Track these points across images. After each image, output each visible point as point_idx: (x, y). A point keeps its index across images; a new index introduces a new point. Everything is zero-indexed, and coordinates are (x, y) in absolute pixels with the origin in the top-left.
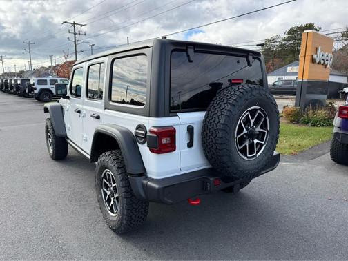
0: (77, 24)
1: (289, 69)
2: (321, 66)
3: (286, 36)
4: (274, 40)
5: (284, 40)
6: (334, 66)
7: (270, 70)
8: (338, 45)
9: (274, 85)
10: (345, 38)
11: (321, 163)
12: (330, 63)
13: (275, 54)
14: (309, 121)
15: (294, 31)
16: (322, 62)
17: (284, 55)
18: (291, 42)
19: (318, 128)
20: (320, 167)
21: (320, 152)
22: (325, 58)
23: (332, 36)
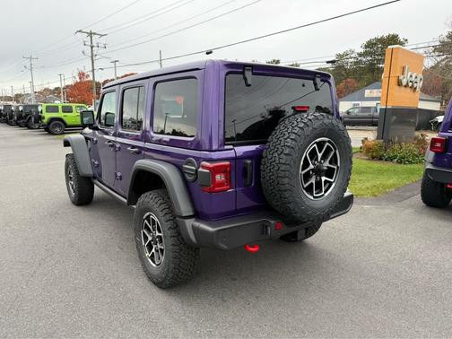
0: (95, 34)
1: (367, 93)
2: (408, 89)
3: (362, 50)
4: (347, 55)
5: (360, 55)
6: (424, 90)
7: (342, 95)
8: (429, 63)
9: (348, 113)
10: (437, 54)
11: (410, 206)
12: (419, 85)
13: (349, 73)
14: (395, 157)
15: (373, 44)
16: (410, 84)
17: (361, 74)
18: (369, 58)
19: (405, 166)
20: (410, 210)
21: (408, 194)
22: (413, 79)
23: (421, 51)
